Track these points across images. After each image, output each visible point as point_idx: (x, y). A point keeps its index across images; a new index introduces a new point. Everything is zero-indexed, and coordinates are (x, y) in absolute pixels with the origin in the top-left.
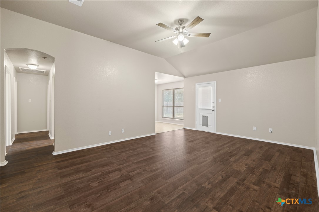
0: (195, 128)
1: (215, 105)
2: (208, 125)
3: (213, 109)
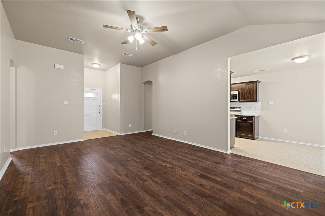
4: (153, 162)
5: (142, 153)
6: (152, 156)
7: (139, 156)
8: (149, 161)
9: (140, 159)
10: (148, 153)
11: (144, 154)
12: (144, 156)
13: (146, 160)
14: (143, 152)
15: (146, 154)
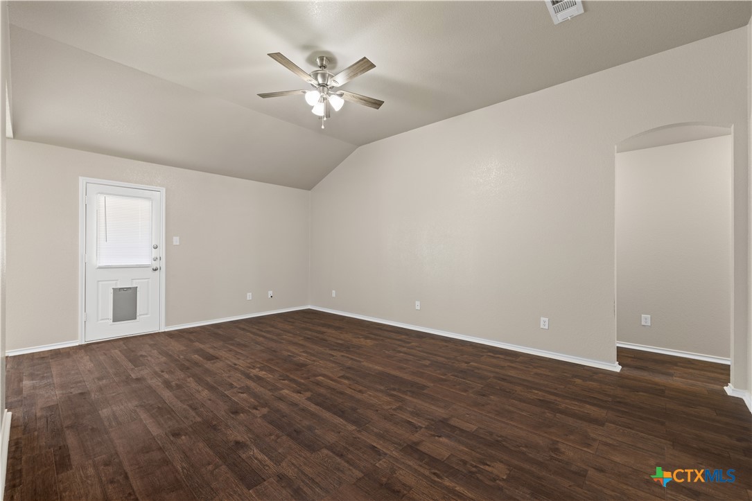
0: (75, 338)
1: (162, 252)
2: (138, 314)
3: (156, 264)
4: (287, 378)
5: (317, 404)
6: (285, 392)
7: (322, 391)
8: (294, 380)
9: (318, 384)
10: (296, 405)
11: (309, 399)
12: (308, 394)
13: (302, 381)
14: (313, 407)
15: (301, 399)
